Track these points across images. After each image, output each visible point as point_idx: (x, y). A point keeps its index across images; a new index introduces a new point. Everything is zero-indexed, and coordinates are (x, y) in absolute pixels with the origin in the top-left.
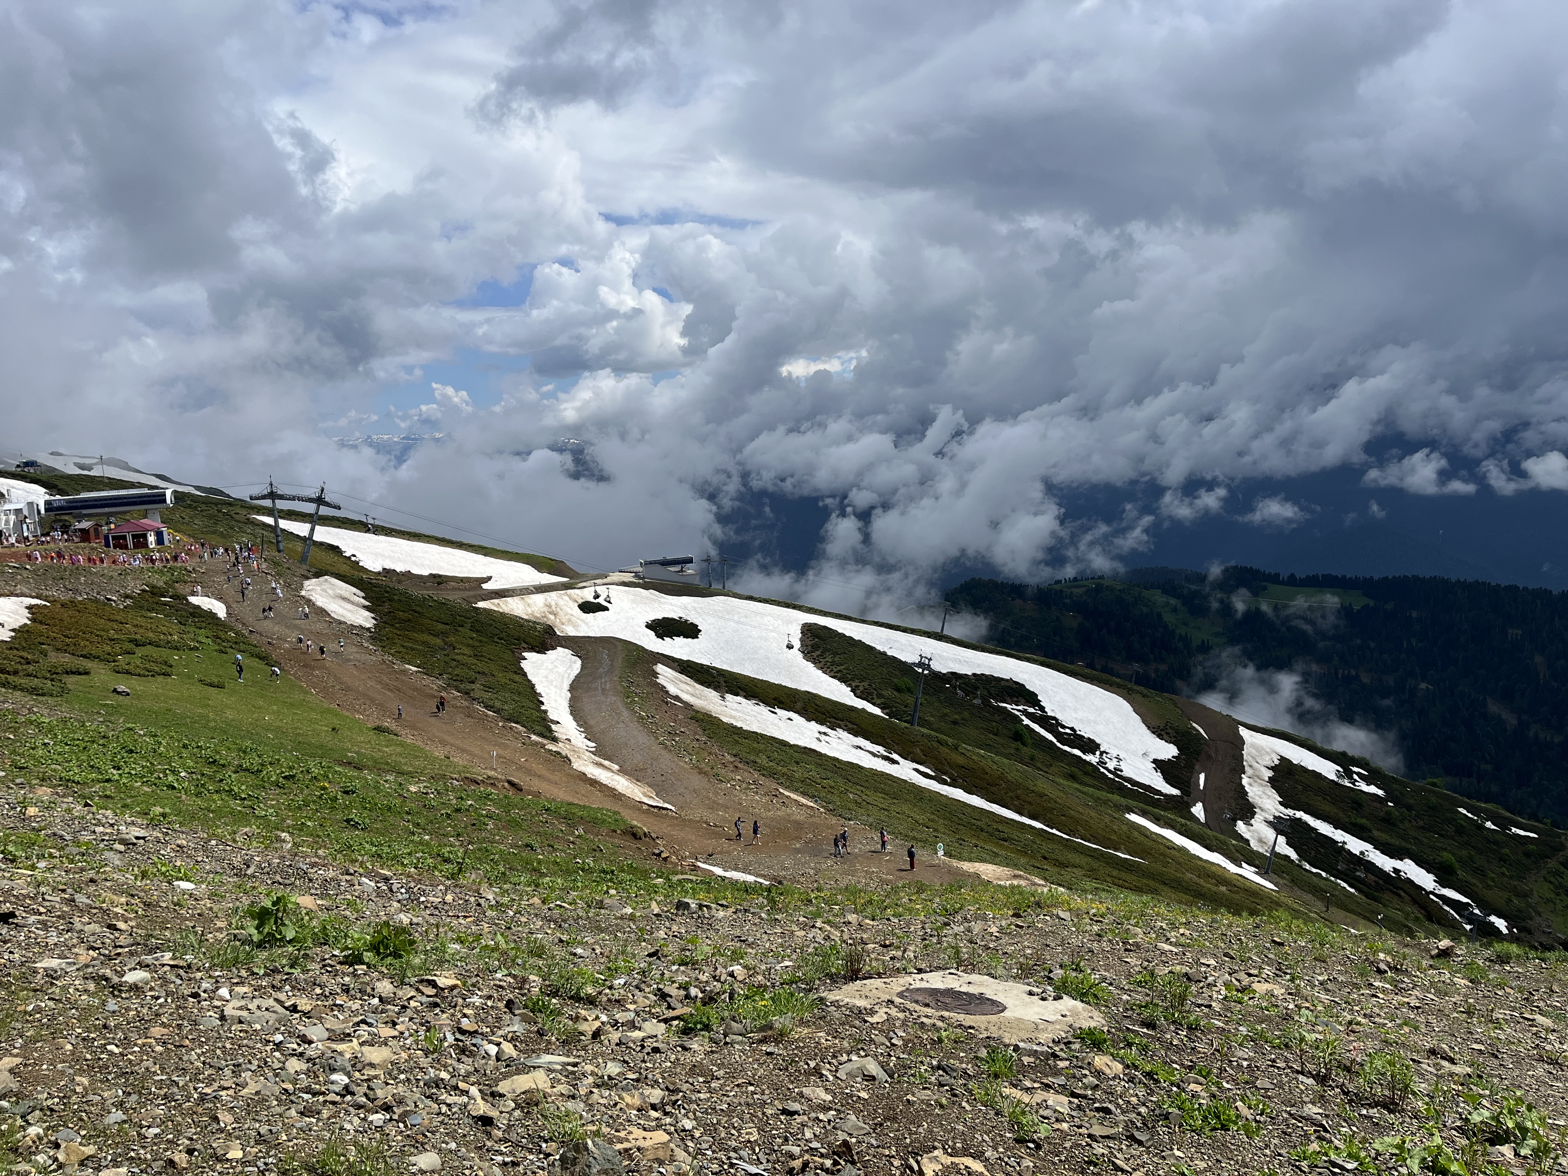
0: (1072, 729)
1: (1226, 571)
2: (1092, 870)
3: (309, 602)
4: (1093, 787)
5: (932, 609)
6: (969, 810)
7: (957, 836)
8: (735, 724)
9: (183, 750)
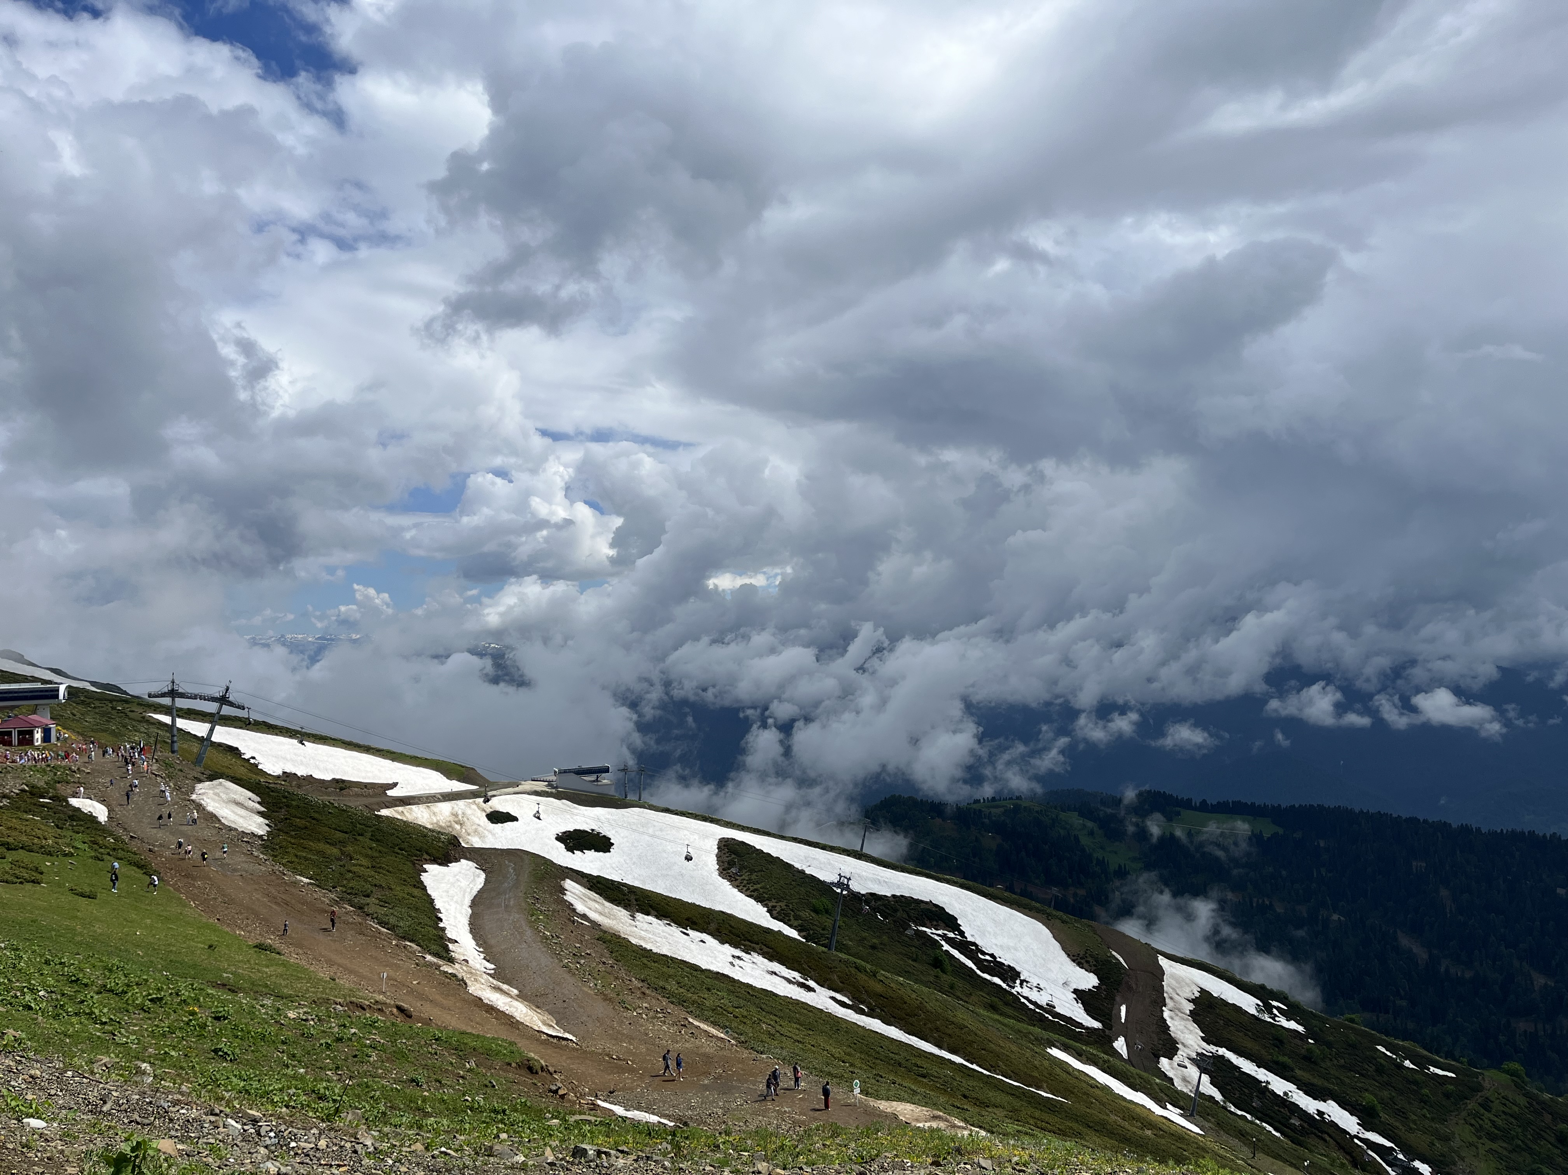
0: (992, 955)
1: (1140, 795)
2: (1014, 1110)
3: (199, 807)
4: (1013, 1018)
5: (852, 826)
6: (887, 1043)
7: (874, 1072)
8: (644, 946)
9: (44, 966)
